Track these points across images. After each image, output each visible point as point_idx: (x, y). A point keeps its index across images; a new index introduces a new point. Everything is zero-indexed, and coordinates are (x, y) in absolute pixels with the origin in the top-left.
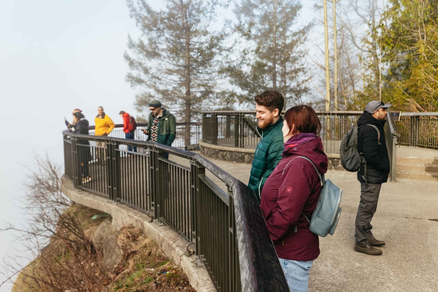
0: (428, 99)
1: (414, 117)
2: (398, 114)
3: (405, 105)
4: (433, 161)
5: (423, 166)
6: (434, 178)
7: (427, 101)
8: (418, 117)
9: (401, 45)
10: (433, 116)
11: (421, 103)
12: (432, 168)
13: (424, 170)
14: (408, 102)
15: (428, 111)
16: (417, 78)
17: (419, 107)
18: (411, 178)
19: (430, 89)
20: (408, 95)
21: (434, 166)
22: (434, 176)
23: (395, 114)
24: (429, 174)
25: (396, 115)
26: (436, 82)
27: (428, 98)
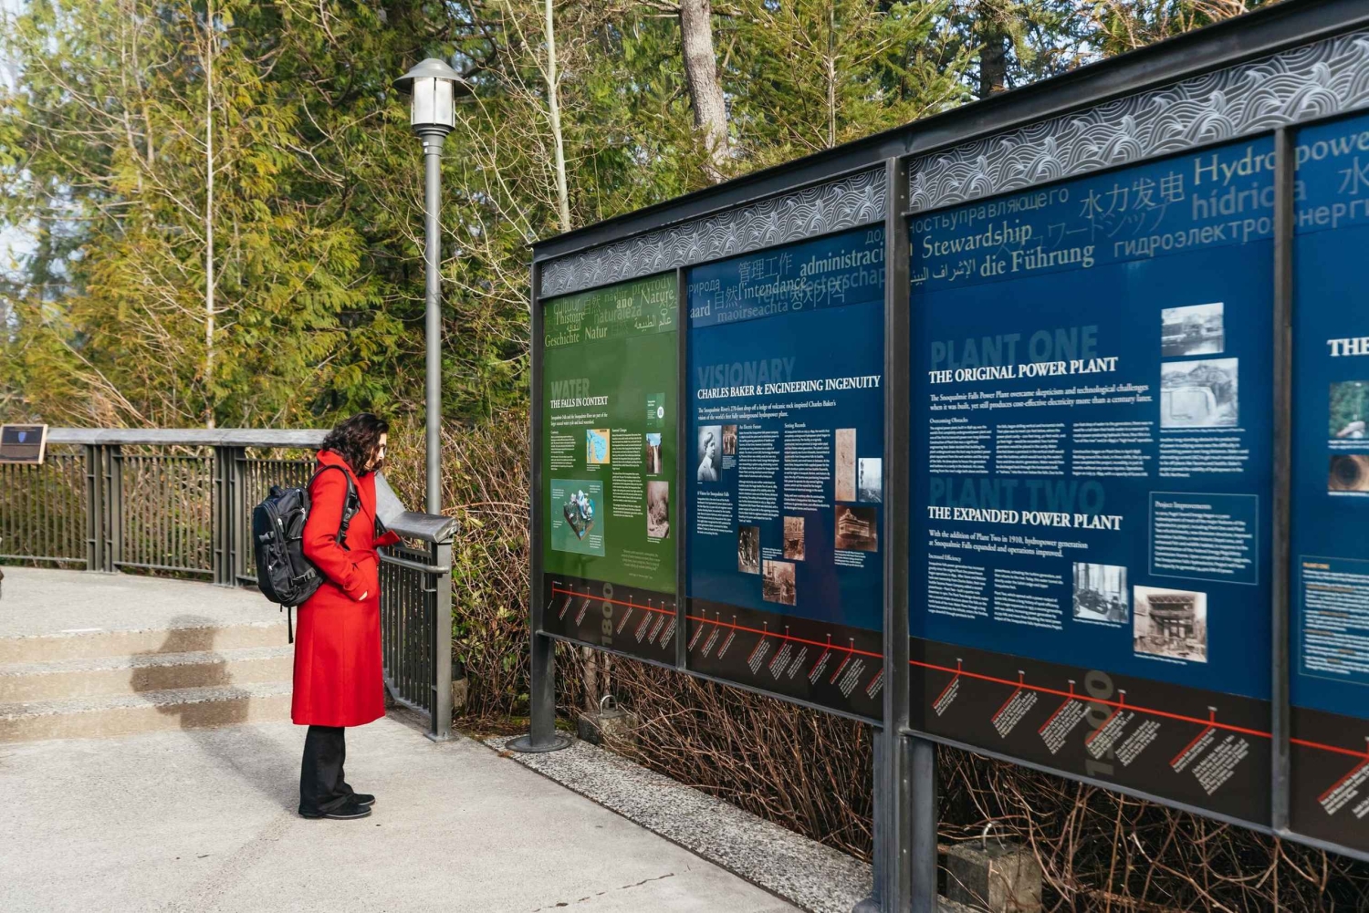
0: (161, 379)
1: (99, 447)
2: (35, 436)
3: (71, 398)
4: (164, 637)
5: (124, 666)
6: (169, 718)
7: (156, 383)
8: (115, 447)
9: (58, 162)
10: (183, 444)
11: (133, 393)
12: (161, 670)
13: (127, 686)
14: (85, 386)
15: (161, 424)
16: (115, 292)
17: (127, 405)
18: (69, 734)
19: (164, 338)
20: (82, 359)
21: (167, 661)
22: (165, 710)
23: (22, 436)
24: (145, 705)
25: (27, 440)
26: (184, 316)
27: (159, 373)
